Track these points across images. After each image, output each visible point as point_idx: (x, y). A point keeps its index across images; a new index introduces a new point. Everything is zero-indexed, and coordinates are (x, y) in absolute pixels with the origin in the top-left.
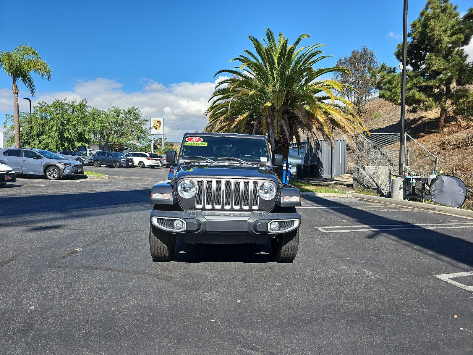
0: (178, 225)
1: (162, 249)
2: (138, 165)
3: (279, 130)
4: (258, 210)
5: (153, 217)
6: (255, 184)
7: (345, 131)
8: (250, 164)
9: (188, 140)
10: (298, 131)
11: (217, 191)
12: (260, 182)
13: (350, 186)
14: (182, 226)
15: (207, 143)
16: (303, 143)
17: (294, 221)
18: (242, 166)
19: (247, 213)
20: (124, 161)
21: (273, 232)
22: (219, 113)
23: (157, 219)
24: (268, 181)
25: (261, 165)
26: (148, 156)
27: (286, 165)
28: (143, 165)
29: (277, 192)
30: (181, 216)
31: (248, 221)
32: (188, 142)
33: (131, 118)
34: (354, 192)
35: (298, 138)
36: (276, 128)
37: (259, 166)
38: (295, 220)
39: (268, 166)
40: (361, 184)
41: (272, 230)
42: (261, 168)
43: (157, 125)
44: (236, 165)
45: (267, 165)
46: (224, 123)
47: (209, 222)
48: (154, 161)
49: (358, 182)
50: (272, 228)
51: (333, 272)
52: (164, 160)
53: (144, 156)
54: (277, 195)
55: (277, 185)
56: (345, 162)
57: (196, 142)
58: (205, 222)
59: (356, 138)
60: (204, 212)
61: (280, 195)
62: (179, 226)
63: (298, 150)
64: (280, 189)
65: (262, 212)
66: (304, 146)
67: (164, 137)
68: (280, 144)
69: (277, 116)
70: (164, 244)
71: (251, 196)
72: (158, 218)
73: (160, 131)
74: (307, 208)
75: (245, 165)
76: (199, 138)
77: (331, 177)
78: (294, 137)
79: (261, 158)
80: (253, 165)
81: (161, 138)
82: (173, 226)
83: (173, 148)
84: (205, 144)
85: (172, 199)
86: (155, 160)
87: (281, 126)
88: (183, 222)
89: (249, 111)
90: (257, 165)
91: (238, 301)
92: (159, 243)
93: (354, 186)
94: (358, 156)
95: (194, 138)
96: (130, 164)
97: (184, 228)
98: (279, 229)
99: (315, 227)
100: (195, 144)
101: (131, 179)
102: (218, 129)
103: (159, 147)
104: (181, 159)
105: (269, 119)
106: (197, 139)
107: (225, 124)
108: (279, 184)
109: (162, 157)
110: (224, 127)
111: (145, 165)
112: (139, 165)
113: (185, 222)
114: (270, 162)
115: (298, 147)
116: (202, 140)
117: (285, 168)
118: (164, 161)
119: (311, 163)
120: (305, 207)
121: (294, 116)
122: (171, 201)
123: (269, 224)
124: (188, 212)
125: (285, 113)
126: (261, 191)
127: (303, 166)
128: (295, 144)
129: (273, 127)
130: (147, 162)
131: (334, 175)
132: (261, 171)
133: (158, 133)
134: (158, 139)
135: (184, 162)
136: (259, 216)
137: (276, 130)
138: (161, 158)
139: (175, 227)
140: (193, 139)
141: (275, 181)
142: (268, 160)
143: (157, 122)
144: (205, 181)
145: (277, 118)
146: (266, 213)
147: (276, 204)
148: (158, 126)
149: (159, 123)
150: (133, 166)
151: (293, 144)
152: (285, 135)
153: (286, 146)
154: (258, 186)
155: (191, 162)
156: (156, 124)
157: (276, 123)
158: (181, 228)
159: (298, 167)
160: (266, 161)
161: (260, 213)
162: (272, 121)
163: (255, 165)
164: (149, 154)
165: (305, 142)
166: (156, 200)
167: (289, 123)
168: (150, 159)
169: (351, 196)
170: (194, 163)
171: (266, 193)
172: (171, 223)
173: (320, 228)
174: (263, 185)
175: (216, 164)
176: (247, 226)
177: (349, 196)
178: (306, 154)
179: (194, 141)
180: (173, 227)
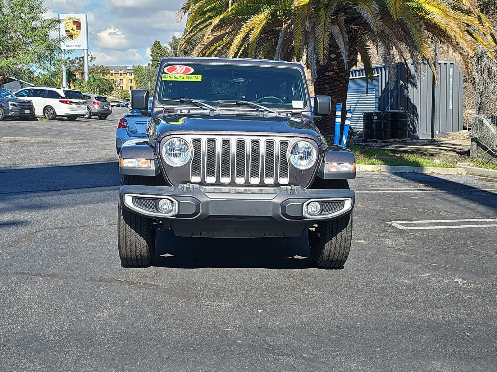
0: (165, 207)
1: (138, 246)
2: (41, 114)
3: (326, 45)
4: (289, 185)
5: (126, 195)
6: (284, 144)
7: (456, 47)
8: (275, 112)
9: (167, 70)
10: (366, 46)
11: (223, 155)
12: (291, 141)
13: (465, 153)
14: (171, 208)
15: (201, 76)
16: (377, 69)
17: (343, 200)
18: (261, 115)
19: (272, 189)
20: (14, 105)
21: (311, 218)
22: (210, 10)
23: (132, 197)
24: (304, 139)
25: (294, 115)
26: (63, 95)
27: (340, 114)
28: (52, 114)
29: (318, 157)
30: (170, 193)
31: (273, 200)
32: (169, 75)
33: (22, 15)
34: (472, 164)
35: (367, 60)
36: (322, 40)
37: (289, 115)
38: (346, 200)
39: (305, 116)
40: (485, 148)
41: (310, 214)
42: (292, 119)
43: (72, 30)
44: (250, 113)
45: (303, 113)
46: (220, 32)
47: (214, 201)
48: (74, 106)
49: (479, 145)
50: (309, 210)
51: (406, 281)
52: (94, 103)
53: (54, 95)
54: (318, 161)
55: (319, 146)
56: (460, 106)
57: (182, 75)
58: (207, 202)
59: (478, 59)
60: (204, 187)
61: (323, 162)
62: (166, 209)
63: (367, 84)
64: (323, 152)
65: (295, 188)
66: (379, 74)
67: (88, 55)
68: (331, 72)
69: (323, 18)
70: (141, 236)
71: (277, 162)
72: (134, 196)
73: (81, 40)
74: (376, 192)
75: (266, 114)
76: (186, 68)
77: (432, 137)
78: (359, 58)
79: (293, 101)
80: (279, 114)
81: (83, 58)
82: (157, 208)
83: (107, 77)
84: (198, 78)
85: (153, 168)
86: (77, 103)
87: (332, 37)
88: (172, 202)
89: (270, 6)
90: (287, 114)
91: (260, 311)
92: (133, 237)
93: (472, 154)
94: (481, 95)
95: (178, 67)
96: (27, 111)
97: (175, 211)
98: (321, 212)
99: (387, 222)
100: (180, 77)
101: (37, 142)
102: (208, 42)
103: (78, 76)
104: (157, 104)
105: (307, 23)
106: (183, 68)
107: (223, 32)
108: (322, 144)
109: (90, 98)
110: (220, 38)
111: (57, 115)
112: (44, 113)
113: (177, 202)
114: (307, 109)
115: (367, 78)
116: (192, 70)
117: (338, 120)
118: (94, 107)
119: (392, 109)
120: (373, 190)
121: (359, 17)
122: (152, 171)
123: (305, 204)
124: (179, 187)
125: (339, 11)
126: (292, 156)
127: (375, 116)
128: (362, 70)
129: (316, 38)
130: (62, 109)
131: (437, 132)
132: (292, 123)
133: (76, 46)
134: (77, 58)
135: (162, 109)
136: (290, 194)
137: (321, 45)
138: (87, 99)
139: (160, 209)
140: (176, 69)
141: (316, 140)
142: (305, 105)
143: (74, 22)
144: (204, 139)
145: (323, 20)
146: (300, 189)
147: (317, 176)
148: (76, 30)
149: (78, 24)
150: (31, 117)
151: (359, 71)
152: (339, 55)
153: (342, 76)
154: (288, 147)
155: (175, 109)
156: (71, 26)
157: (322, 30)
158: (170, 212)
159: (368, 117)
160: (302, 107)
161: (291, 190)
162: (313, 28)
163: (283, 113)
164: (64, 91)
165: (381, 68)
166: (129, 169)
167: (348, 31)
168: (66, 102)
169: (464, 173)
170: (181, 111)
171: (302, 158)
172: (154, 203)
173: (395, 224)
174: (295, 146)
175: (217, 112)
176: (271, 208)
177: (460, 173)
178: (383, 92)
179: (178, 73)
180: (158, 210)
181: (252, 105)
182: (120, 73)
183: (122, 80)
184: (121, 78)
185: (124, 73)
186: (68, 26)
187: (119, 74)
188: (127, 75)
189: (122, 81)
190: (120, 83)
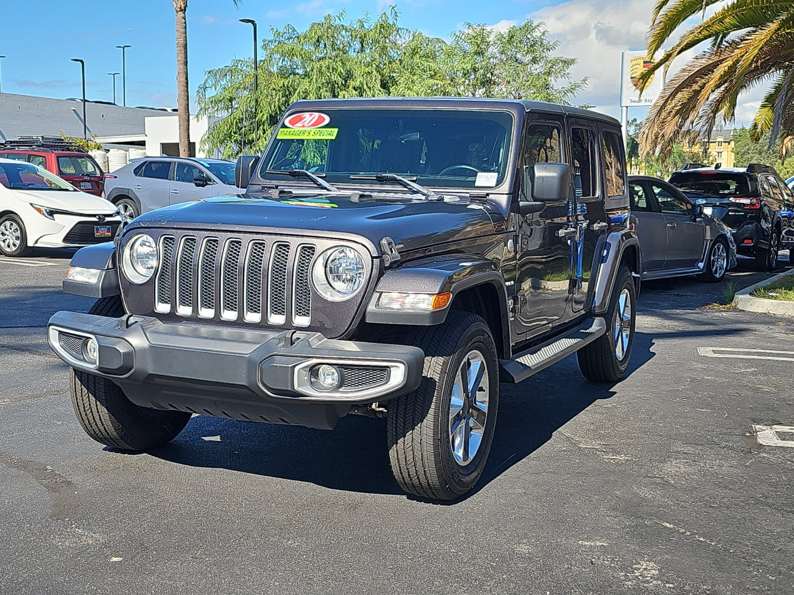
0: (93, 353)
4: (310, 329)
5: (51, 327)
6: (309, 251)
9: (290, 122)
11: (205, 266)
12: (320, 245)
15: (337, 130)
17: (388, 367)
19: (278, 336)
21: (316, 395)
23: (57, 333)
24: (346, 243)
25: (473, 199)
31: (248, 356)
32: (289, 130)
38: (393, 367)
41: (316, 388)
45: (491, 197)
47: (154, 349)
54: (368, 286)
55: (373, 258)
57: (310, 129)
64: (386, 269)
71: (290, 284)
72: (60, 331)
76: (319, 117)
82: (83, 354)
83: (696, 149)
84: (332, 134)
85: (99, 284)
95: (307, 115)
97: (97, 361)
100: (304, 133)
104: (256, 179)
106: (314, 117)
108: (382, 253)
113: (97, 346)
114: (504, 188)
116: (327, 120)
123: (298, 368)
136: (280, 345)
139: (88, 356)
140: (304, 118)
141: (367, 245)
142: (500, 182)
144: (179, 237)
146: (307, 337)
147: (357, 315)
154: (313, 258)
160: (494, 184)
161: (285, 338)
163: (453, 195)
172: (80, 345)
176: (246, 371)
179: (303, 126)
180: (84, 357)
181: (400, 180)
182: (719, 142)
183: (721, 153)
184: (720, 149)
185: (725, 142)
186: (635, 70)
187: (717, 143)
188: (729, 144)
189: (721, 155)
190: (717, 157)
